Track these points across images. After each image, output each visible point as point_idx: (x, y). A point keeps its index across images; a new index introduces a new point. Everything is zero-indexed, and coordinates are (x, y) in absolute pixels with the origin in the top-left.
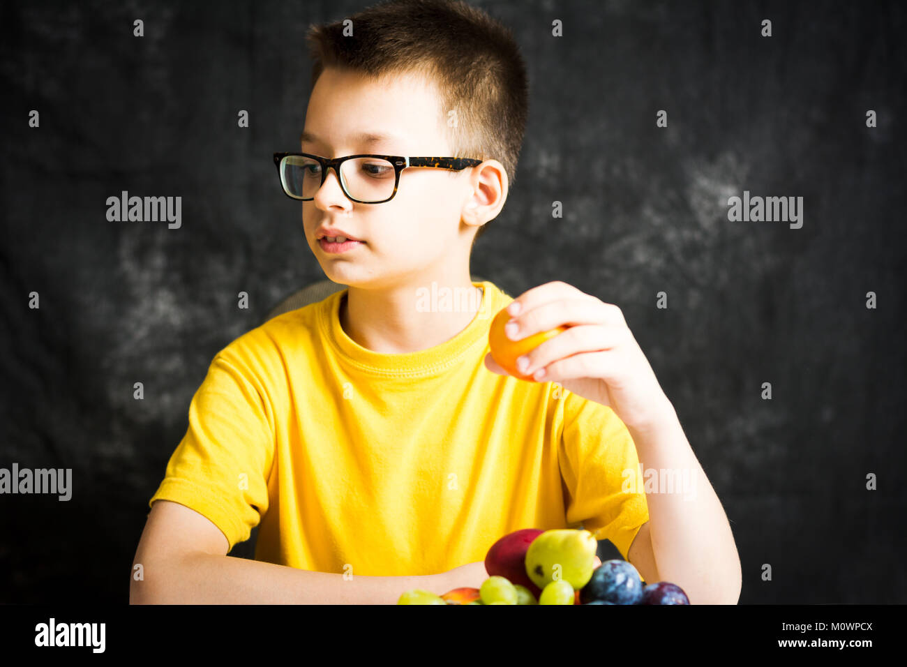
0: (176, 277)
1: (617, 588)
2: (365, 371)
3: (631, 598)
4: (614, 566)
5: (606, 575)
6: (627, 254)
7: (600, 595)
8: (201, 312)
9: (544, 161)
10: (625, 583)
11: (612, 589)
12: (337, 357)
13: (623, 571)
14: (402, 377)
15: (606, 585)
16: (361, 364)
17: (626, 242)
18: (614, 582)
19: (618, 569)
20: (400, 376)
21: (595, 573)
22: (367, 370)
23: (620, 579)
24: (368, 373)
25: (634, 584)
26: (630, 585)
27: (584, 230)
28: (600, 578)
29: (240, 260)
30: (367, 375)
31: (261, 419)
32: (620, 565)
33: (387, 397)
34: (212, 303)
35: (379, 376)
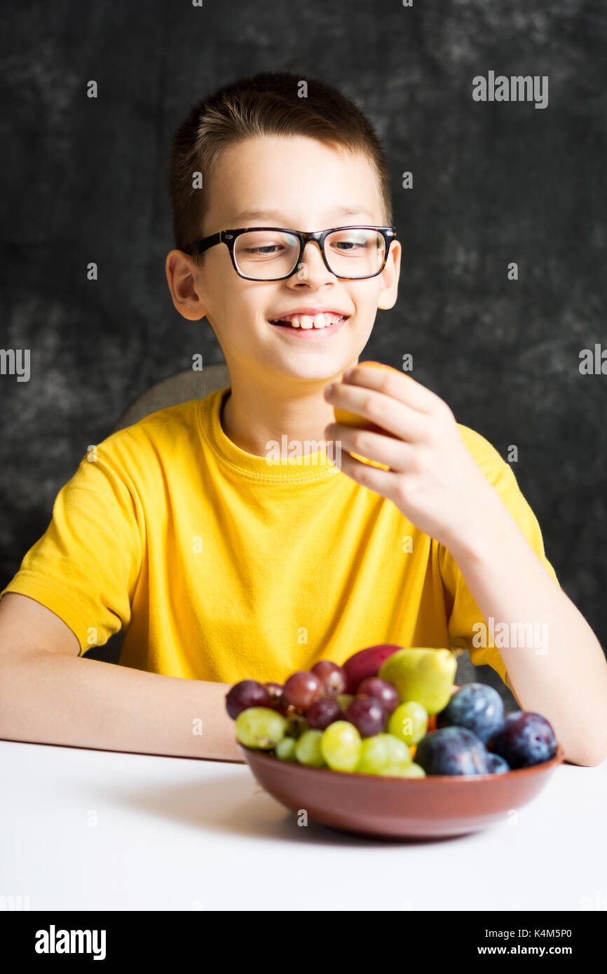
0: (68, 358)
1: (477, 714)
2: (246, 477)
3: (490, 726)
4: (474, 691)
5: (465, 700)
6: (544, 361)
7: (457, 720)
8: (91, 396)
9: (461, 257)
10: (485, 709)
11: (470, 715)
12: (217, 460)
13: (484, 696)
14: (286, 483)
15: (464, 710)
16: (242, 469)
17: (542, 348)
18: (472, 708)
19: (478, 694)
20: (283, 482)
21: (453, 697)
22: (248, 475)
23: (479, 705)
24: (249, 478)
25: (495, 711)
26: (490, 712)
27: (499, 333)
28: (458, 703)
29: (135, 345)
30: (246, 480)
31: (130, 522)
32: (481, 690)
33: (269, 504)
34: (104, 388)
35: (261, 482)
